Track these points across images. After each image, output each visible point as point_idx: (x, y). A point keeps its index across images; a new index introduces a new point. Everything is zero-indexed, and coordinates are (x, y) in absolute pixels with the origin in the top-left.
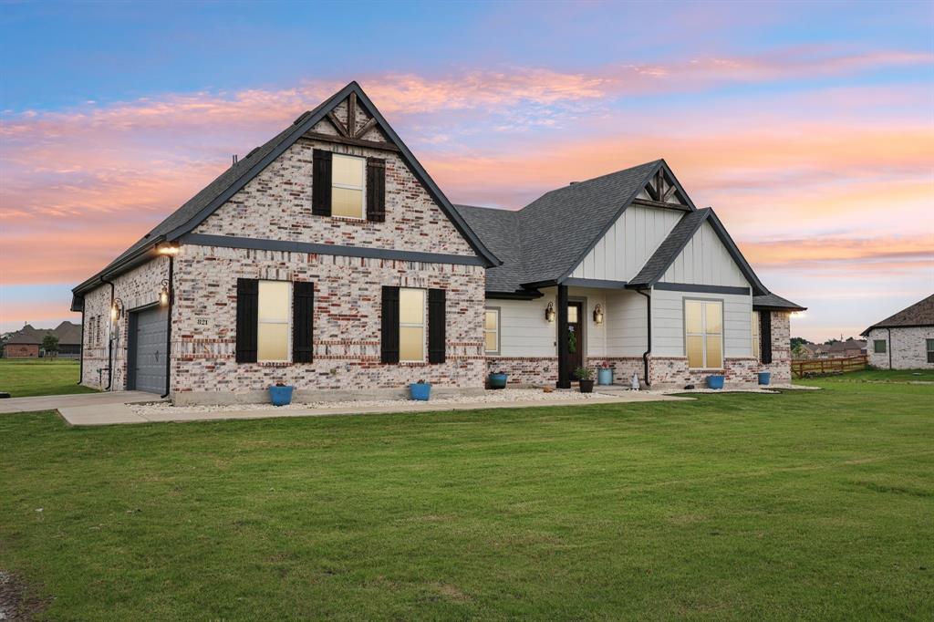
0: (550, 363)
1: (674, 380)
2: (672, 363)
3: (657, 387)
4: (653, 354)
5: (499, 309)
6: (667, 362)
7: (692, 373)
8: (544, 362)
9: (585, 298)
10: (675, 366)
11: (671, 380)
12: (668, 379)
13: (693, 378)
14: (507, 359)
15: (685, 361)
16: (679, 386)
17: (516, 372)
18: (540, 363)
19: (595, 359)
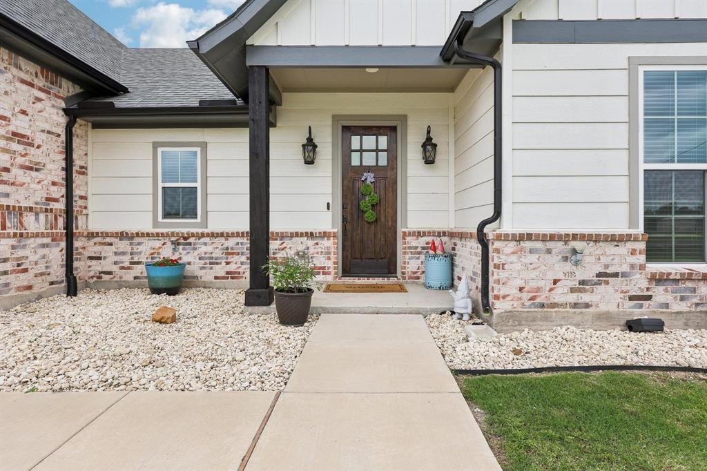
0: (311, 243)
1: (585, 298)
2: (574, 252)
3: (514, 320)
4: (509, 224)
5: (204, 146)
6: (558, 246)
7: (659, 279)
8: (299, 239)
9: (404, 118)
10: (588, 260)
11: (572, 298)
12: (562, 295)
13: (661, 294)
14: (213, 235)
15: (630, 245)
16: (605, 319)
17: (235, 258)
18: (288, 243)
19: (419, 234)
